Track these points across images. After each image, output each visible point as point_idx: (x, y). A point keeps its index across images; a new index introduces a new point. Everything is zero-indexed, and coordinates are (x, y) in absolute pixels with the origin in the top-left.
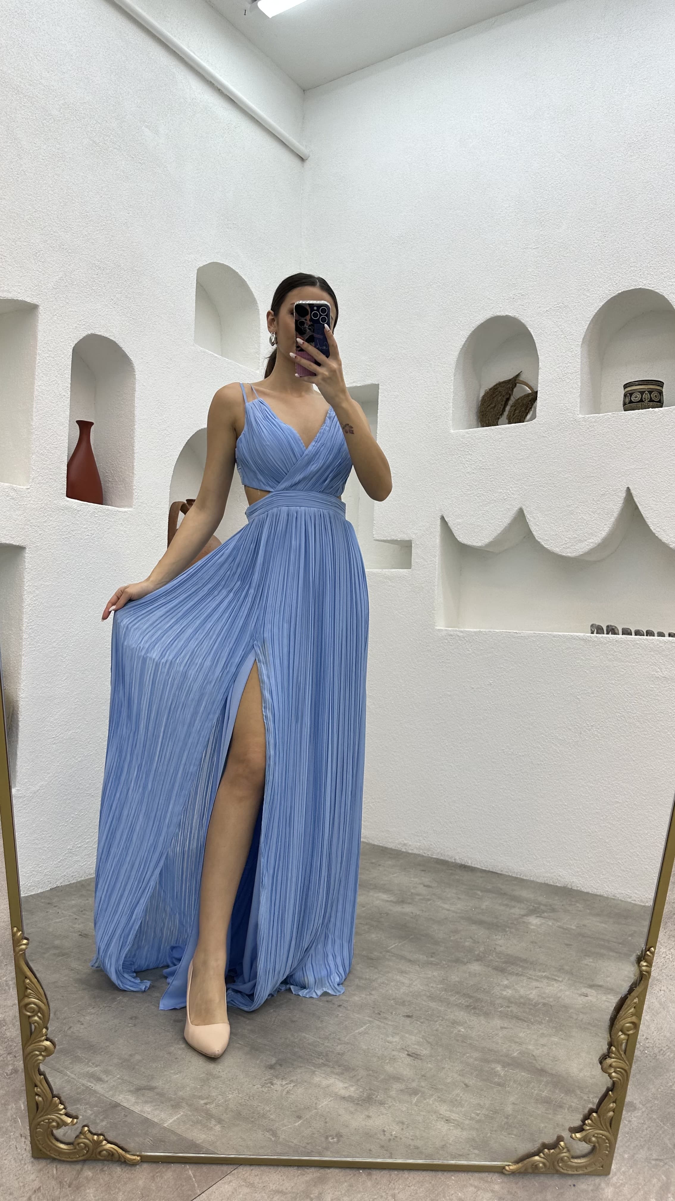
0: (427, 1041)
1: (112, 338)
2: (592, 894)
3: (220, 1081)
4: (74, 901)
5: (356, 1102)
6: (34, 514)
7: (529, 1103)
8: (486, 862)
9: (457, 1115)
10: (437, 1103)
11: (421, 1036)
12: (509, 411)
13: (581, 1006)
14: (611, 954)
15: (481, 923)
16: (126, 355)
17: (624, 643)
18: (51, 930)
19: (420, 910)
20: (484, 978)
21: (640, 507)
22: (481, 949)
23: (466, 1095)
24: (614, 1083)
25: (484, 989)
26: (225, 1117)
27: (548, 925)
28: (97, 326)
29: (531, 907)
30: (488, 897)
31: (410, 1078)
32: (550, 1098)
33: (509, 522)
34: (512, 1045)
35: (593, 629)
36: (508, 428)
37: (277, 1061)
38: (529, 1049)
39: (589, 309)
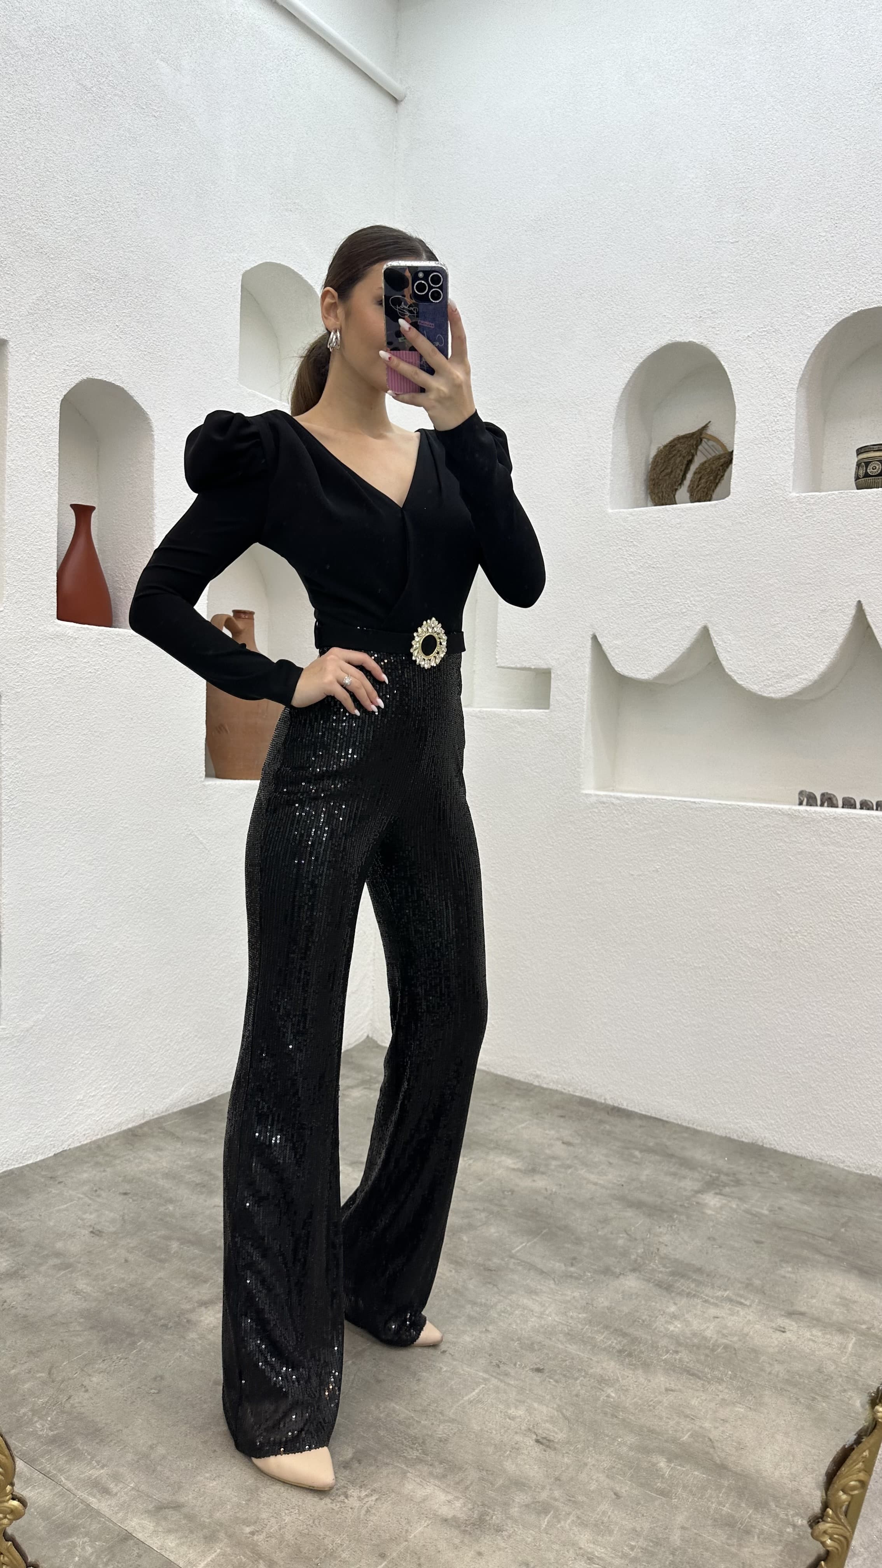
0: (564, 1416)
1: (118, 383)
2: (791, 1155)
4: (86, 1174)
5: (463, 1528)
6: (11, 648)
7: (704, 1526)
8: (647, 1104)
9: (603, 1551)
10: (575, 1528)
11: (555, 1406)
12: (691, 481)
13: (776, 1350)
14: (817, 1257)
15: (640, 1205)
16: (140, 407)
17: (846, 821)
18: (52, 1224)
19: (557, 1185)
20: (643, 1302)
21: (875, 631)
22: (639, 1251)
23: (616, 1512)
24: (828, 1553)
25: (643, 1321)
26: (278, 1554)
27: (731, 1208)
28: (96, 367)
29: (708, 1177)
30: (650, 1162)
31: (538, 1484)
32: (733, 1517)
33: (688, 646)
34: (681, 1421)
35: (802, 798)
36: (690, 509)
37: (355, 1453)
38: (704, 1428)
39: (810, 335)
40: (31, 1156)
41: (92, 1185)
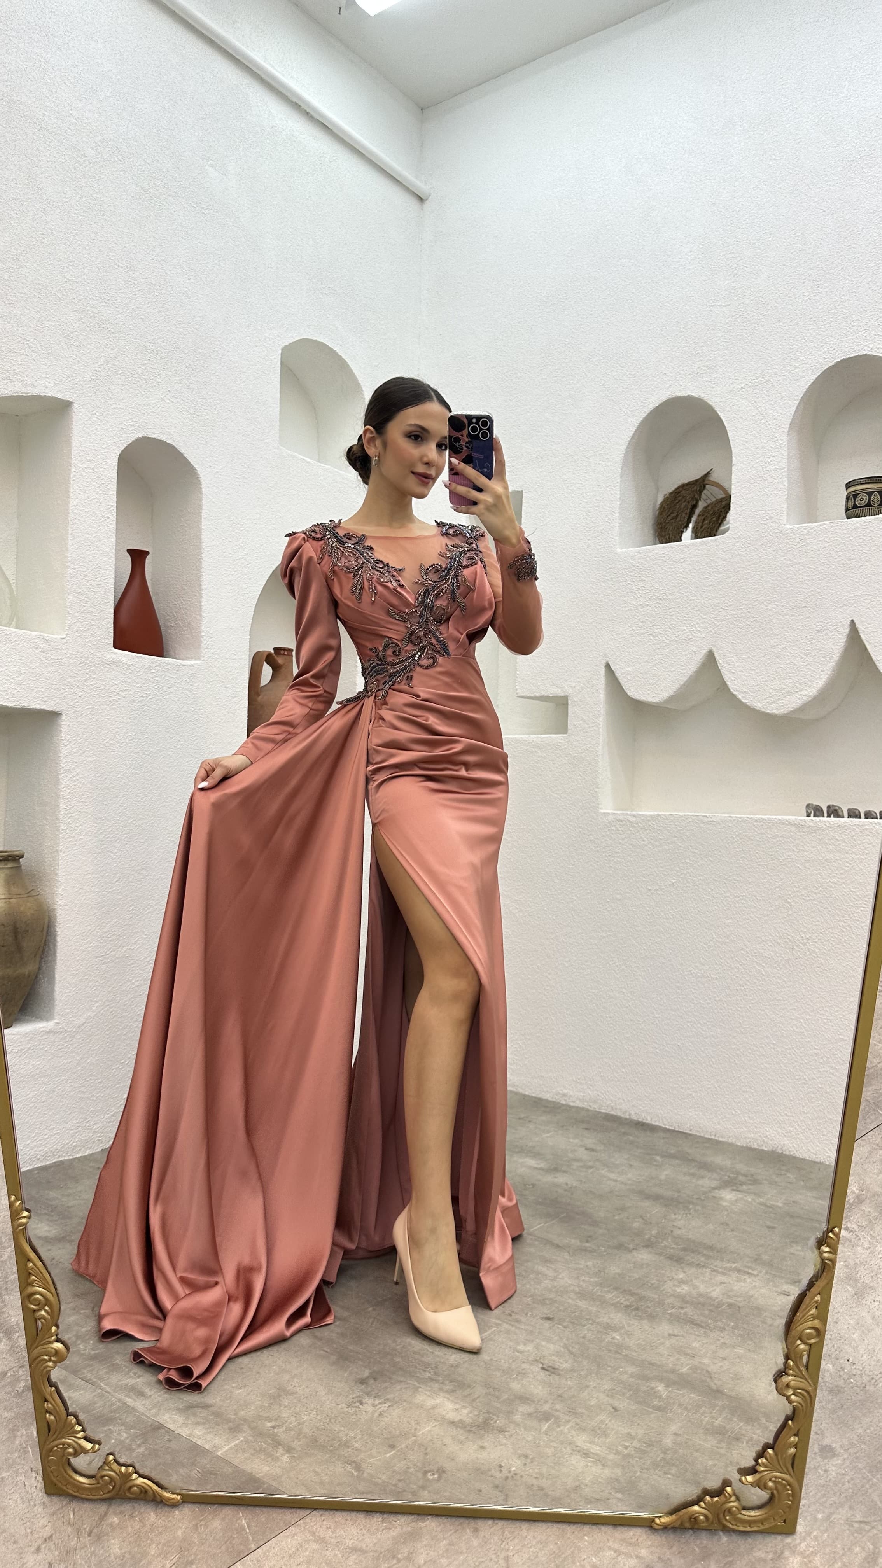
0: (570, 1352)
1: (169, 442)
2: (809, 1160)
3: (295, 1398)
5: (468, 1428)
6: (72, 671)
7: (696, 1434)
8: (670, 1118)
9: (598, 1448)
10: (574, 1432)
11: (562, 1344)
12: (696, 521)
15: (657, 1198)
16: (189, 462)
17: (849, 828)
19: (577, 1181)
20: (653, 1270)
21: (868, 647)
22: (653, 1232)
24: (795, 1410)
25: (652, 1284)
26: (295, 1444)
27: (746, 1201)
28: (150, 427)
29: (726, 1177)
30: (670, 1165)
31: (542, 1399)
32: (725, 1428)
33: (695, 670)
34: (681, 1357)
35: (809, 811)
36: (693, 544)
37: (370, 1373)
38: (704, 1364)
39: (798, 384)
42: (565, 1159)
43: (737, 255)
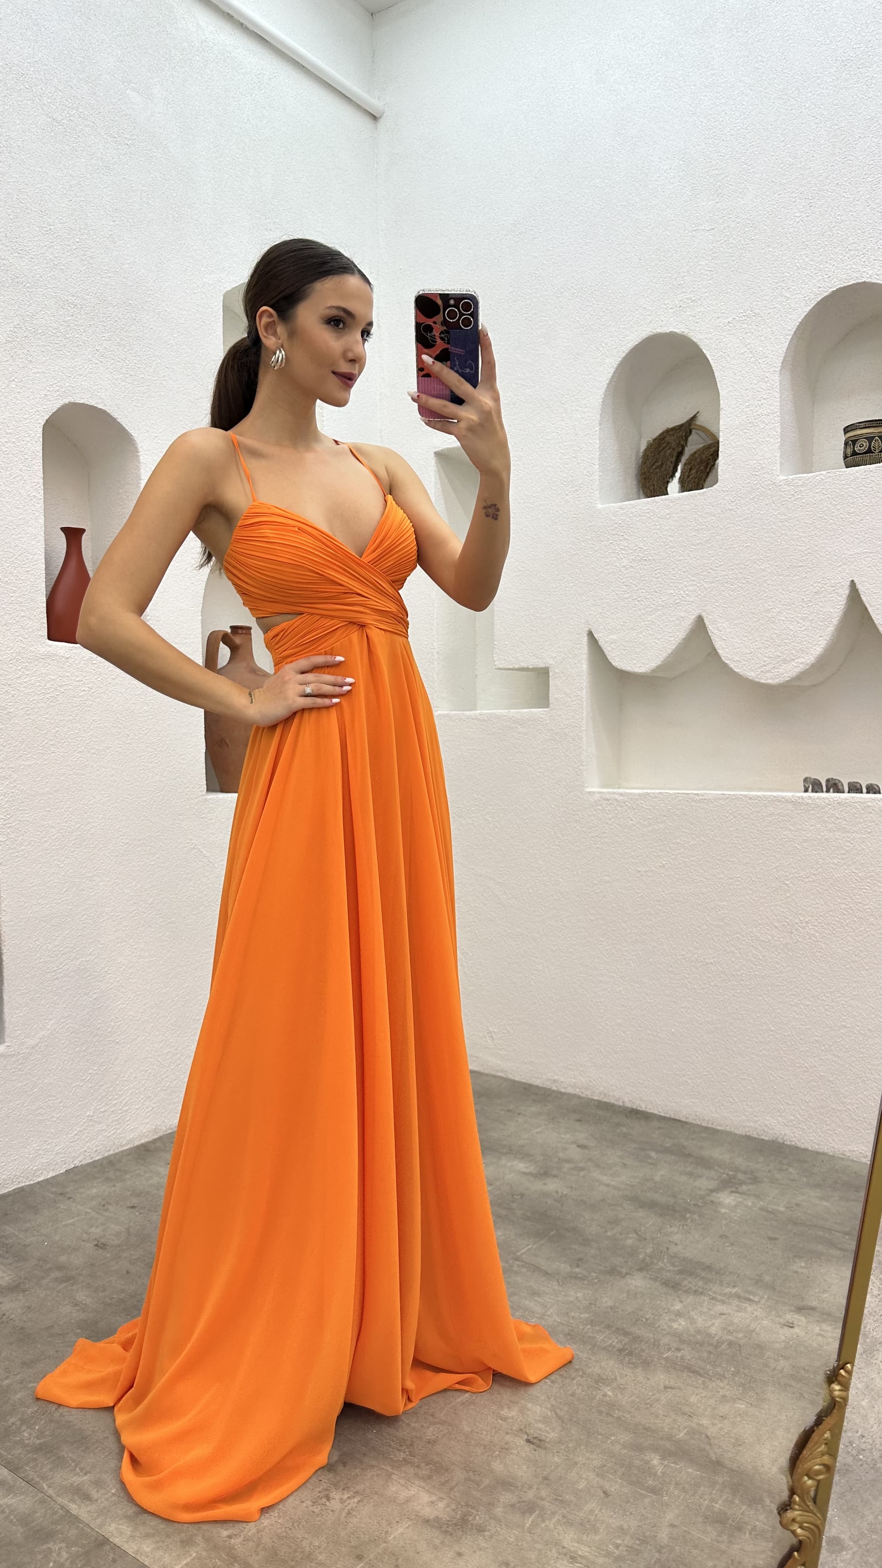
0: (558, 1416)
1: (100, 406)
2: (812, 1152)
4: (97, 1189)
5: (445, 1528)
6: (2, 669)
7: (694, 1523)
9: (587, 1549)
10: (559, 1527)
11: (549, 1406)
12: (682, 472)
13: (783, 1345)
14: (833, 1252)
15: (651, 1205)
16: (125, 428)
17: (852, 805)
18: (57, 1238)
19: (568, 1187)
20: (648, 1301)
21: (870, 609)
22: (648, 1251)
24: (800, 1542)
25: (647, 1320)
27: (746, 1206)
28: (78, 391)
29: (725, 1176)
30: (665, 1162)
31: (526, 1484)
32: (726, 1514)
33: (683, 637)
34: (677, 1418)
35: (807, 786)
36: (679, 499)
37: (341, 1455)
38: (702, 1425)
39: (790, 317)
40: (42, 1173)
41: (100, 1200)
42: (556, 1160)
43: (721, 171)
